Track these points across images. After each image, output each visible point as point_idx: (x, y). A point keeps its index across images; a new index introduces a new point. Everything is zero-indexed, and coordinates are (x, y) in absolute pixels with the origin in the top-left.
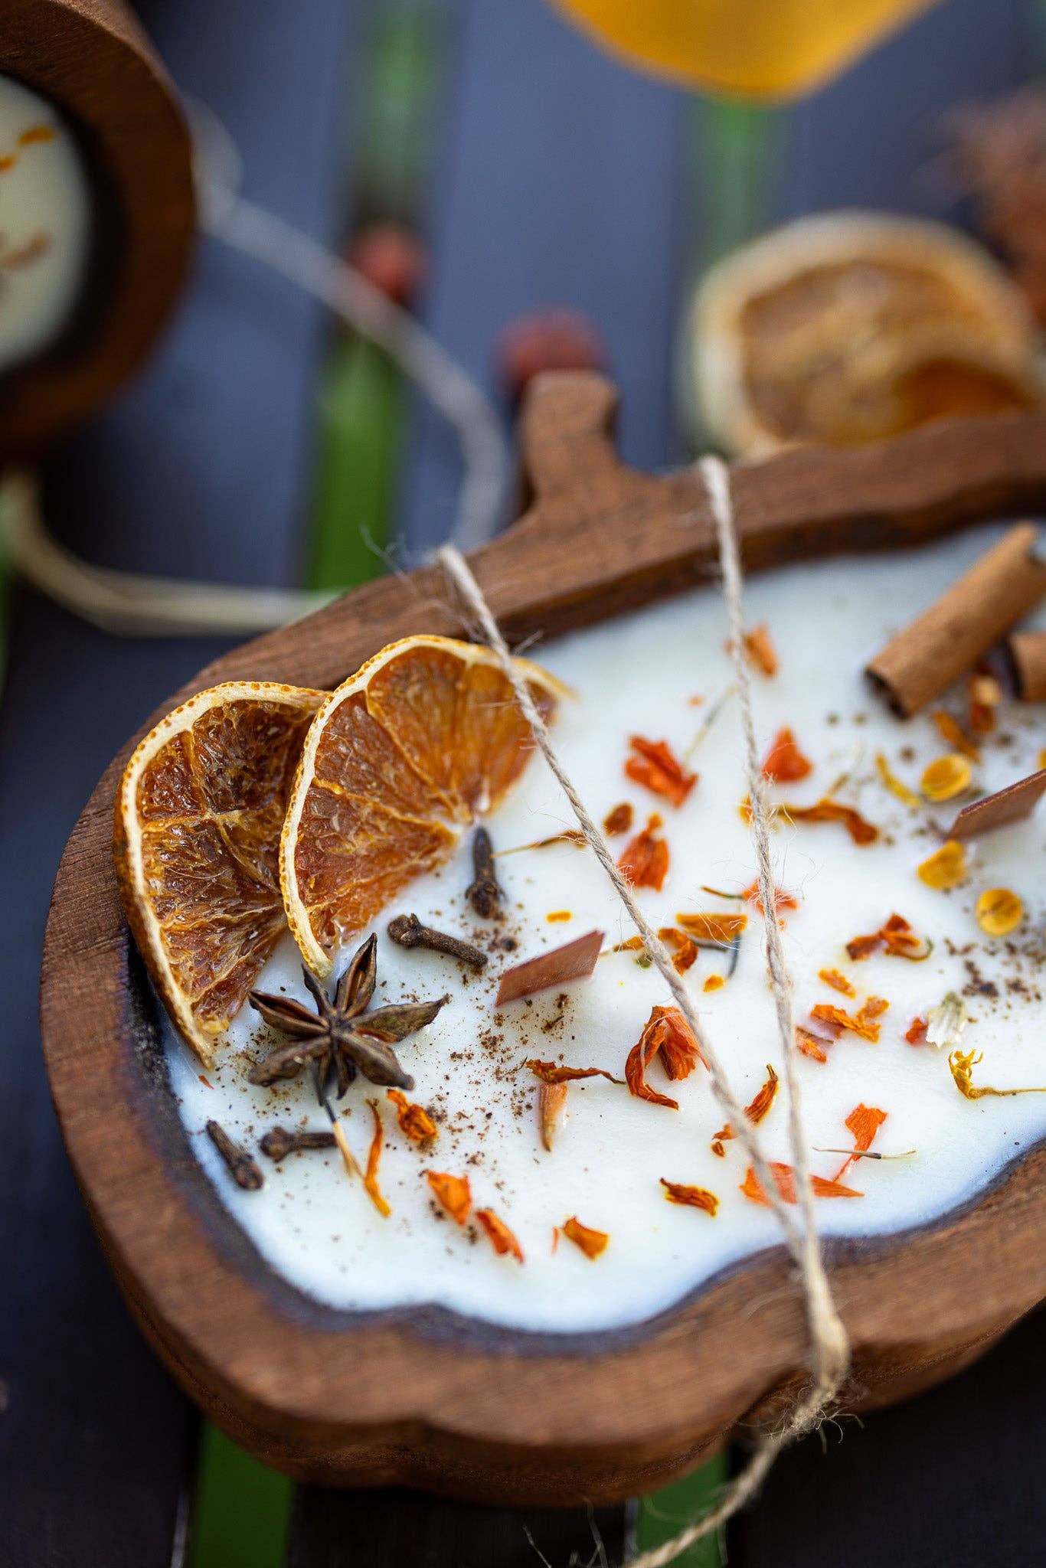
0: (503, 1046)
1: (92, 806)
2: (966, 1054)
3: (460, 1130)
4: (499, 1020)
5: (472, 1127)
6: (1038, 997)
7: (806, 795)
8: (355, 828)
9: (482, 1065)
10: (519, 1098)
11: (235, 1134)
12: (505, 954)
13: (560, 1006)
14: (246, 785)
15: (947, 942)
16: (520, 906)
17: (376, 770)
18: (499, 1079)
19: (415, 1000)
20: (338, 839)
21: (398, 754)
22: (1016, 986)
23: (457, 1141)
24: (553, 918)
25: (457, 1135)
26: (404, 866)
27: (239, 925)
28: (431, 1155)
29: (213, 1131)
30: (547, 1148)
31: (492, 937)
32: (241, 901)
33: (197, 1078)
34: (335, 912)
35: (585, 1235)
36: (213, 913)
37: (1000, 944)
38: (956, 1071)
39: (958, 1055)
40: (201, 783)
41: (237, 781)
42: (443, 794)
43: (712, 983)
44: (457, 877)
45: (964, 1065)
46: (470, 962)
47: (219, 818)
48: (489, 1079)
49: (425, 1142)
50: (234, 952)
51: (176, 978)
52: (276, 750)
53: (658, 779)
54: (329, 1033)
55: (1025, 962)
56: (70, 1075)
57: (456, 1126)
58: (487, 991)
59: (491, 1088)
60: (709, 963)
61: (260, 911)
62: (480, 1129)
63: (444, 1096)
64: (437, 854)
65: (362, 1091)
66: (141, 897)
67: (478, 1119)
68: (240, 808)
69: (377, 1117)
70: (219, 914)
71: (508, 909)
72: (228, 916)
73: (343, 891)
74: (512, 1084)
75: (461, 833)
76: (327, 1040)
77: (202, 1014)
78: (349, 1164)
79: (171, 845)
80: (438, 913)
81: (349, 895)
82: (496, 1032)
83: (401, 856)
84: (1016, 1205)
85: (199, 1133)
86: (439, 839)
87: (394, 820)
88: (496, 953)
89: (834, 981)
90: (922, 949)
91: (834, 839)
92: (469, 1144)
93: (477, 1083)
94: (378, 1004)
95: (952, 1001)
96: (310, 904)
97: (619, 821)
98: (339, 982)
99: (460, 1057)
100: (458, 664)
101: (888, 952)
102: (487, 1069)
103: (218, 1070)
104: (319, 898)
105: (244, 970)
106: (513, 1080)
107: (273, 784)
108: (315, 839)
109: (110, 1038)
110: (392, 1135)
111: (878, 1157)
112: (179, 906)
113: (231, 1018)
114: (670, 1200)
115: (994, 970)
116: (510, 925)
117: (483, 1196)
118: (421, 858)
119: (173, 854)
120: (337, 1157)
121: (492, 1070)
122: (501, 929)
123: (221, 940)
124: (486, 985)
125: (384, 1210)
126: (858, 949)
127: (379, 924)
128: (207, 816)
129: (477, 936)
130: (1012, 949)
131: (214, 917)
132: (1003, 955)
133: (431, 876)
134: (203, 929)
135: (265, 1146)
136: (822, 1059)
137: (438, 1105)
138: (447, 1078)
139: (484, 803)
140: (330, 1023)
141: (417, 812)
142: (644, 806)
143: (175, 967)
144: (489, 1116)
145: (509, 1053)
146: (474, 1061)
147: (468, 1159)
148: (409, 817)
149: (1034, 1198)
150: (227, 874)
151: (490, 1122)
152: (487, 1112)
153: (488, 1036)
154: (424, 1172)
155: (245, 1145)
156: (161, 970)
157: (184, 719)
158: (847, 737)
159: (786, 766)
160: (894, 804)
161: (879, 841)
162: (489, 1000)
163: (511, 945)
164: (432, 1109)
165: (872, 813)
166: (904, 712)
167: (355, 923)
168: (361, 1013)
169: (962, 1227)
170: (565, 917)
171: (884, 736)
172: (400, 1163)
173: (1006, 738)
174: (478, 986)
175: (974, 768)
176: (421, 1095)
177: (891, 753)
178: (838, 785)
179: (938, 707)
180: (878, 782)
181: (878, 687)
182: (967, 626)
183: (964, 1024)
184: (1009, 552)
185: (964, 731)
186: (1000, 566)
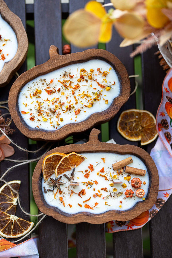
0: (70, 188)
3: (64, 194)
4: (70, 185)
7: (103, 174)
8: (63, 166)
9: (67, 189)
10: (69, 193)
11: (46, 188)
13: (75, 186)
15: (110, 191)
17: (66, 162)
19: (64, 182)
20: (61, 167)
21: (69, 161)
22: (114, 197)
24: (78, 178)
29: (44, 187)
30: (70, 197)
33: (44, 182)
35: (70, 205)
40: (51, 160)
41: (55, 160)
42: (72, 165)
43: (89, 188)
44: (71, 172)
45: (106, 202)
46: (69, 180)
47: (52, 163)
49: (60, 194)
50: (50, 173)
51: (45, 175)
52: (59, 158)
53: (91, 169)
55: (115, 195)
56: (34, 180)
59: (67, 191)
60: (89, 186)
61: (53, 170)
65: (56, 188)
66: (43, 169)
68: (54, 162)
69: (57, 190)
70: (50, 170)
71: (74, 176)
75: (72, 168)
76: (55, 184)
77: (46, 178)
78: (54, 194)
79: (47, 164)
80: (68, 174)
81: (61, 171)
83: (67, 169)
84: (105, 216)
86: (71, 169)
87: (67, 166)
89: (99, 191)
90: (107, 191)
91: (104, 179)
94: (60, 181)
95: (108, 196)
97: (86, 171)
98: (58, 179)
99: (66, 187)
100: (77, 155)
101: (104, 190)
103: (46, 182)
104: (58, 171)
105: (51, 175)
106: (69, 191)
107: (58, 161)
109: (38, 178)
110: (58, 192)
111: (96, 207)
112: (47, 169)
113: (48, 178)
114: (78, 205)
115: (112, 195)
117: (64, 200)
120: (53, 192)
125: (55, 198)
126: (102, 189)
127: (62, 175)
129: (71, 178)
132: (114, 194)
133: (69, 171)
134: (48, 171)
135: (48, 190)
136: (95, 197)
138: (64, 189)
139: (75, 166)
141: (69, 166)
142: (89, 170)
147: (63, 196)
150: (51, 167)
151: (66, 194)
154: (60, 196)
156: (43, 174)
157: (51, 155)
158: (109, 170)
159: (102, 171)
160: (110, 177)
161: (108, 180)
162: (70, 183)
163: (73, 179)
164: (62, 191)
165: (108, 178)
166: (114, 170)
167: (61, 174)
168: (59, 182)
169: (100, 216)
170: (79, 178)
171: (112, 171)
172: (58, 195)
173: (122, 174)
174: (69, 182)
175: (118, 176)
176: (61, 190)
177: (112, 172)
178: (106, 174)
179: (117, 170)
180: (110, 175)
181: (113, 167)
182: (122, 165)
183: (108, 198)
184: (129, 159)
185: (119, 173)
186: (127, 160)
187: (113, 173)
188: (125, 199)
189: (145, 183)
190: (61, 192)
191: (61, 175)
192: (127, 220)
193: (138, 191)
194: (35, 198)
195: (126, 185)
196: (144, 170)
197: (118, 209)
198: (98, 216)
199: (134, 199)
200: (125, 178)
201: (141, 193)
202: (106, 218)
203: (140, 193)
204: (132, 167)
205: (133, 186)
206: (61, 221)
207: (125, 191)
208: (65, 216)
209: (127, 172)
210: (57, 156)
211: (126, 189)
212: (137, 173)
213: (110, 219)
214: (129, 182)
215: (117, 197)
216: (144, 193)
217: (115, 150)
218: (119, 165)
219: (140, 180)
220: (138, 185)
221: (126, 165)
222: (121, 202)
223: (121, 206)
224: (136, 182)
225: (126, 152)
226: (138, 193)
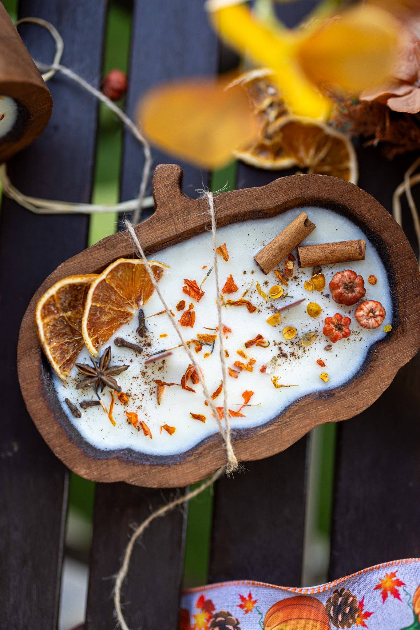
0: (147, 375)
1: (29, 310)
2: (276, 377)
3: (135, 399)
4: (146, 367)
5: (138, 398)
6: (299, 358)
7: (235, 297)
8: (104, 314)
9: (141, 380)
10: (152, 390)
11: (73, 401)
12: (148, 347)
13: (163, 363)
14: (72, 304)
15: (274, 341)
16: (152, 333)
17: (109, 298)
18: (146, 384)
19: (123, 362)
20: (99, 318)
21: (116, 292)
22: (293, 354)
23: (134, 402)
24: (162, 336)
25: (134, 400)
26: (119, 323)
27: (73, 342)
28: (127, 406)
29: (67, 401)
30: (159, 404)
31: (144, 342)
32: (72, 336)
33: (62, 386)
34: (99, 338)
35: (169, 428)
36: (64, 340)
37: (289, 342)
38: (273, 382)
39: (274, 377)
40: (59, 306)
41: (70, 304)
42: (129, 302)
43: (206, 355)
44: (134, 324)
45: (275, 380)
46: (138, 350)
47: (65, 315)
48: (143, 384)
49: (125, 403)
50: (71, 351)
51: (55, 361)
52: (80, 293)
53: (192, 294)
54: (97, 376)
55: (296, 347)
56: (27, 389)
57: (134, 398)
58: (143, 359)
59: (144, 387)
60: (206, 349)
61: (78, 338)
62: (141, 399)
63: (131, 389)
64: (128, 319)
65: (107, 390)
66: (43, 342)
67: (140, 396)
68: (71, 311)
69: (112, 396)
70: (66, 340)
71: (148, 334)
72: (69, 341)
73: (101, 332)
74: (150, 385)
75: (135, 312)
76: (97, 378)
77: (63, 369)
78: (105, 410)
79: (51, 324)
80: (129, 335)
81: (103, 333)
82: (145, 371)
83: (118, 320)
84: (286, 422)
85: (63, 402)
86: (129, 314)
87: (115, 311)
88: (145, 347)
89: (241, 354)
90: (267, 344)
91: (243, 310)
92: (138, 403)
93: (140, 385)
94: (112, 364)
95: (274, 359)
96: (92, 337)
97: (181, 306)
98: (100, 358)
99: (135, 378)
100: (133, 265)
101: (257, 345)
102: (143, 381)
103: (68, 384)
104: (94, 334)
105: (74, 355)
106: (150, 384)
107: (80, 302)
108: (92, 319)
109: (37, 379)
110: (117, 401)
111: (250, 405)
112: (54, 340)
113: (71, 369)
114: (193, 418)
115: (287, 350)
116: (149, 339)
117: (141, 417)
118: (123, 320)
119: (52, 326)
121: (144, 382)
122: (147, 340)
123: (67, 347)
124: (142, 357)
125: (114, 424)
126: (248, 345)
127: (110, 343)
128: (61, 315)
129: (140, 342)
130: (292, 343)
131: (65, 341)
132: (290, 345)
133: (127, 325)
134: (62, 345)
135: (81, 405)
136: (237, 377)
137: (129, 392)
138: (132, 384)
139: (141, 303)
140: (98, 373)
141: (122, 307)
142: (188, 300)
143: (54, 358)
144: (143, 395)
145: (148, 377)
146: (139, 378)
147: (137, 407)
148: (120, 309)
149: (291, 421)
150: (67, 329)
151: (144, 396)
152: (143, 394)
153: (143, 372)
154: (125, 411)
155: (76, 404)
156: (50, 361)
157: (53, 291)
158: (249, 278)
159: (230, 288)
160: (261, 299)
161: (257, 311)
162: (143, 362)
163: (149, 345)
164: (127, 393)
165: (255, 302)
166: (264, 271)
167: (105, 341)
168: (107, 369)
169: (271, 428)
170: (165, 336)
171: (259, 278)
172: (119, 408)
173: (296, 278)
174: (140, 357)
175: (285, 288)
176: (124, 391)
177: (261, 283)
178: (245, 294)
179: (276, 268)
180: (257, 292)
181: (258, 264)
182: (284, 246)
183: (277, 366)
184: (298, 221)
185: (283, 276)
186: (295, 226)
187: (266, 283)
188: (328, 348)
189: (372, 280)
190: (123, 398)
191: (106, 346)
192: (357, 410)
193: (361, 309)
194: (49, 442)
195: (317, 305)
196: (359, 241)
197: (318, 386)
198: (265, 431)
199: (357, 340)
200: (308, 284)
201: (372, 311)
202: (293, 428)
203: (371, 314)
204: (316, 245)
205: (341, 300)
206: (155, 486)
207: (322, 325)
208: (163, 465)
209: (309, 265)
210: (73, 287)
211: (323, 316)
212: (338, 255)
213: (304, 427)
214: (322, 293)
215: (305, 351)
216: (382, 310)
217: (246, 210)
218: (274, 250)
219: (355, 274)
220: (353, 291)
221: (296, 244)
222: (321, 364)
223: (326, 375)
224: (346, 284)
225: (283, 203)
226: (362, 316)
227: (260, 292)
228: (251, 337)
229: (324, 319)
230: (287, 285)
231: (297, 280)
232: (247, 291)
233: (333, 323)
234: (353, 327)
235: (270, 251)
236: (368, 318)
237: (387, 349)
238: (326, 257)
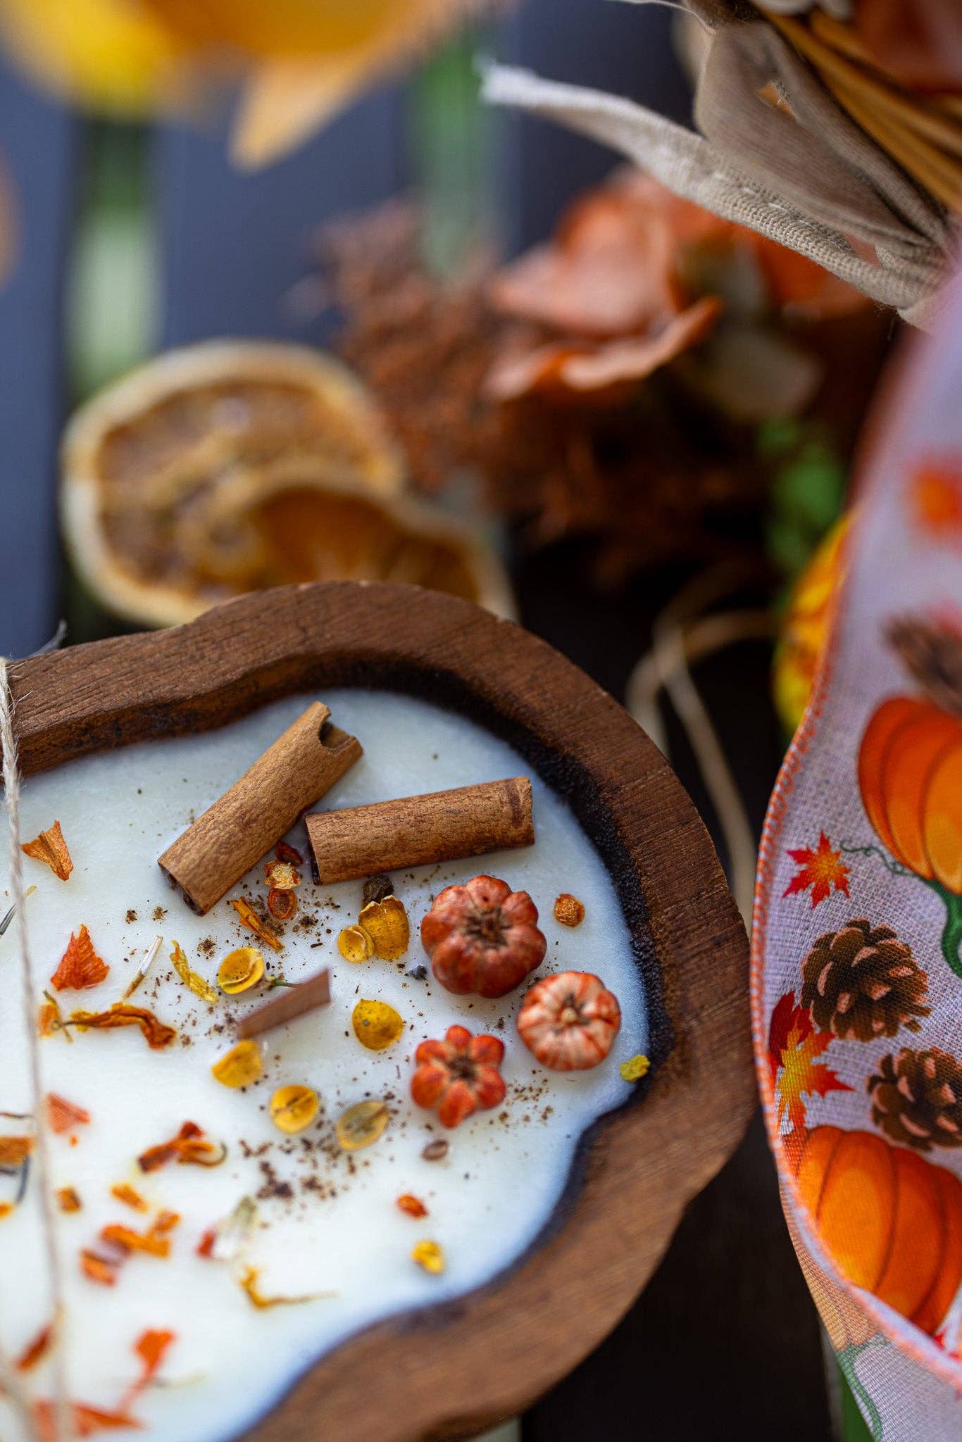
2: (254, 1268)
6: (333, 1194)
7: (99, 1000)
15: (243, 1143)
22: (311, 1184)
37: (296, 1141)
39: (246, 1269)
43: (2, 1210)
45: (250, 1279)
55: (321, 1157)
89: (127, 1196)
90: (216, 1155)
91: (131, 1042)
95: (247, 1206)
101: (181, 1161)
111: (163, 1383)
115: (290, 1169)
126: (151, 1161)
130: (308, 1145)
132: (299, 1153)
136: (110, 1281)
158: (146, 934)
159: (81, 969)
160: (191, 1001)
161: (177, 1041)
165: (169, 1013)
166: (196, 907)
171: (183, 930)
173: (308, 922)
175: (274, 959)
177: (189, 946)
178: (135, 986)
179: (236, 894)
180: (176, 978)
181: (173, 881)
182: (256, 812)
183: (256, 1230)
184: (300, 730)
185: (264, 919)
186: (291, 745)
187: (208, 946)
188: (435, 1153)
189: (568, 909)
193: (535, 1001)
195: (384, 1007)
196: (507, 781)
197: (408, 1290)
199: (536, 1117)
200: (350, 939)
201: (571, 1002)
203: (568, 1014)
204: (367, 807)
207: (408, 1071)
211: (409, 1044)
212: (439, 828)
214: (401, 966)
215: (352, 1169)
216: (606, 998)
217: (121, 704)
218: (221, 827)
219: (503, 885)
220: (499, 941)
221: (297, 807)
222: (414, 1209)
223: (434, 1250)
224: (473, 920)
225: (245, 676)
226: (540, 1022)
227: (187, 978)
228: (161, 1132)
229: (412, 1052)
230: (280, 947)
231: (315, 929)
232: (141, 977)
233: (441, 1056)
234: (517, 1071)
235: (209, 831)
236: (562, 1028)
237: (636, 1131)
238: (401, 840)
